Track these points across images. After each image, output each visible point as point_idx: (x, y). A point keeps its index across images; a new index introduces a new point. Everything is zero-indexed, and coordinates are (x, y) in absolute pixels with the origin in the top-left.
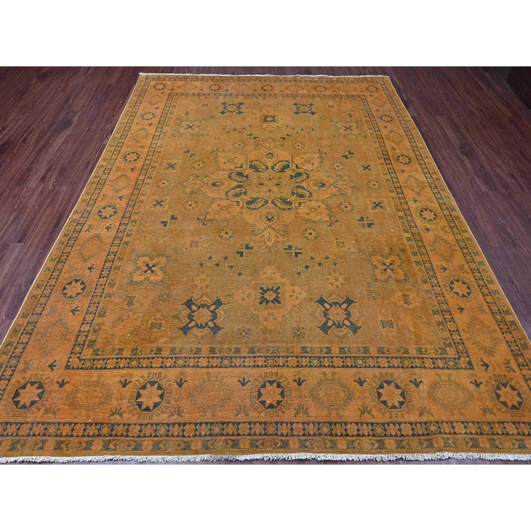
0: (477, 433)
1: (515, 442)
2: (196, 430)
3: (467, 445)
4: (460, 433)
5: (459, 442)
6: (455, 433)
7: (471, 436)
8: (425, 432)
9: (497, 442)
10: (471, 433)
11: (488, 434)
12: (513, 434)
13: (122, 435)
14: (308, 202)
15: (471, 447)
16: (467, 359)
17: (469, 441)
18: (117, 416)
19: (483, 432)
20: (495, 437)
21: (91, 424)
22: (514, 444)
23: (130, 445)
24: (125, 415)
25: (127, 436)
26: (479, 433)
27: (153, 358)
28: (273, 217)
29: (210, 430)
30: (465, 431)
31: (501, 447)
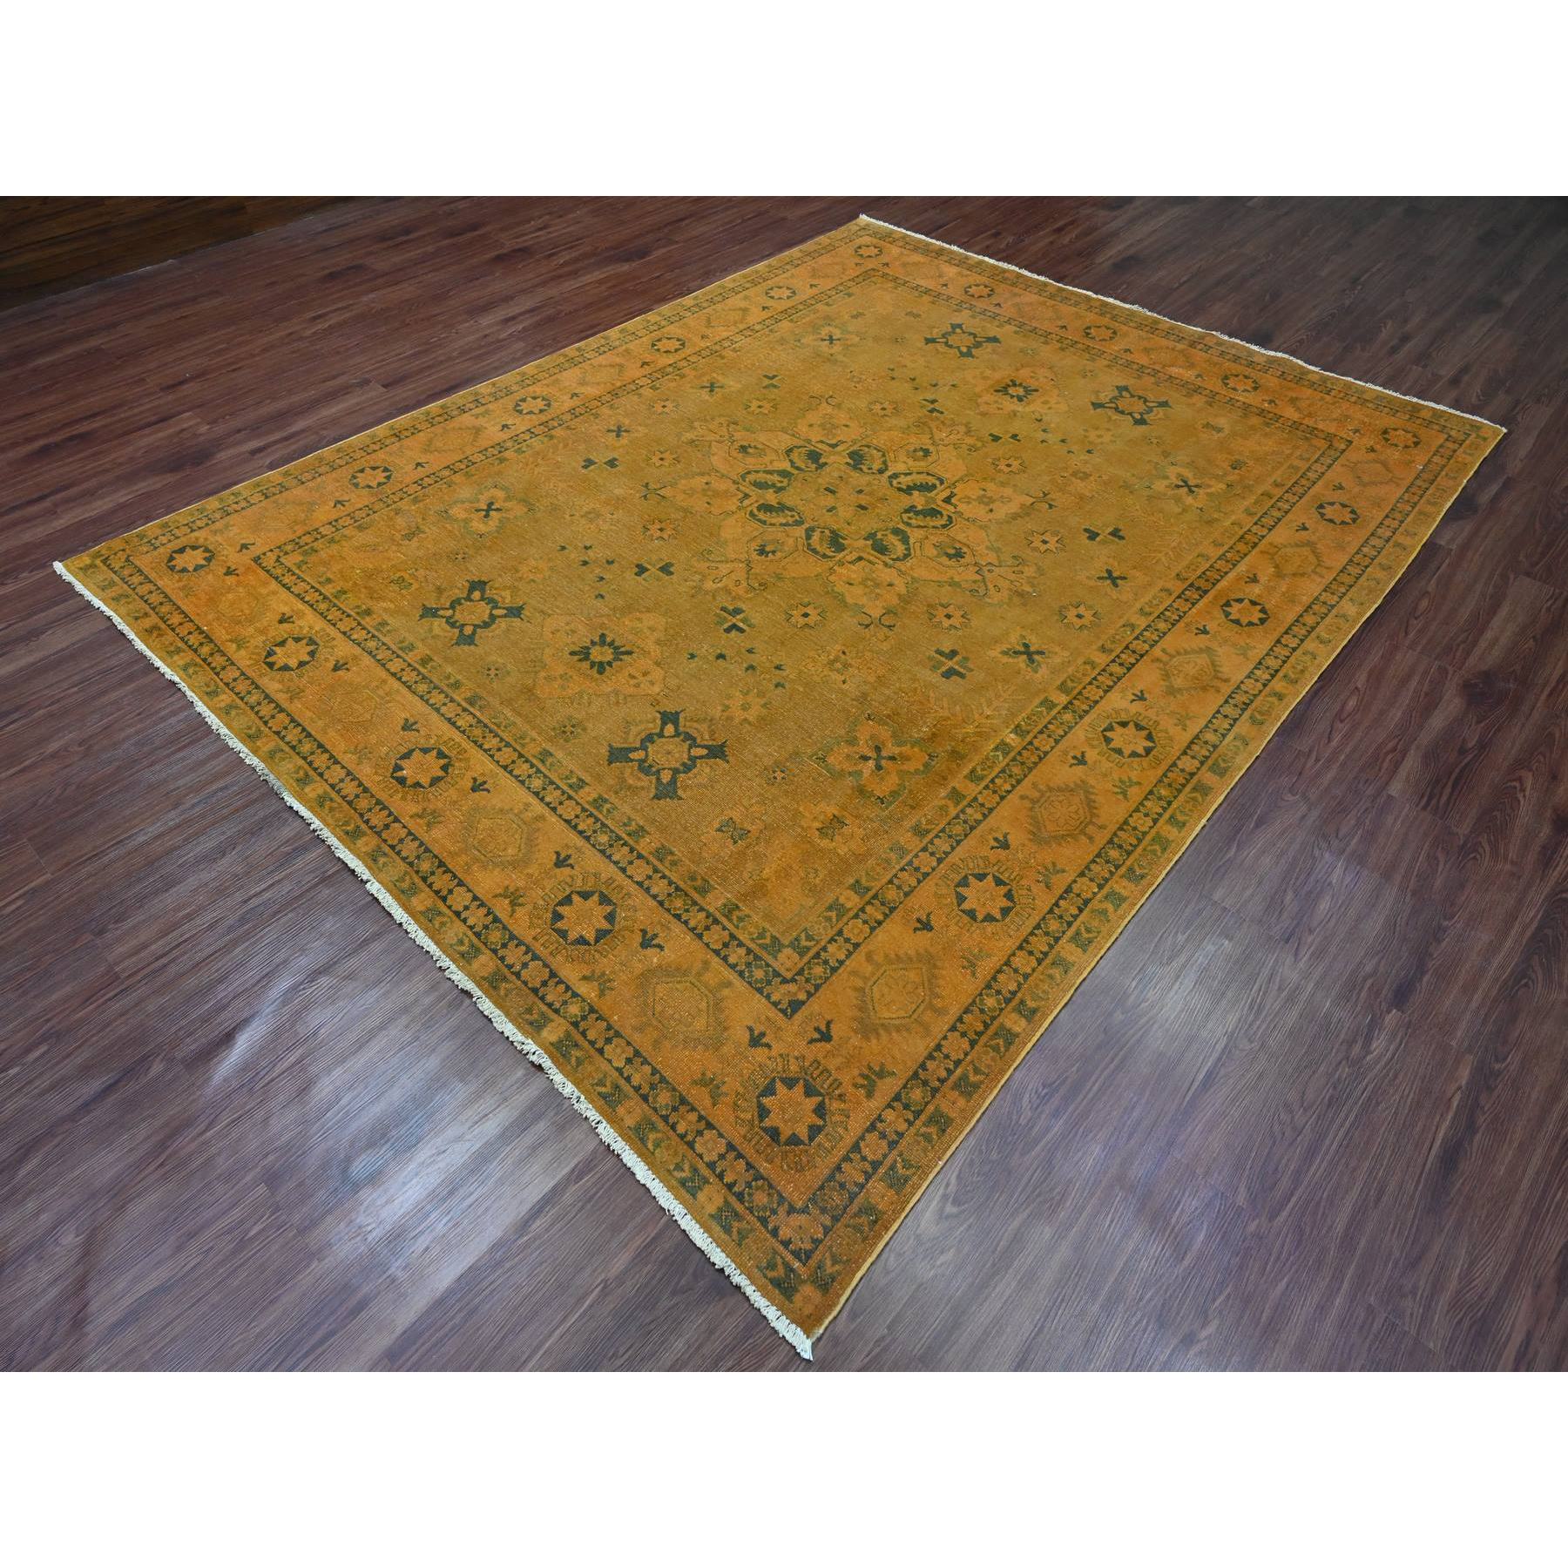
0: (637, 1089)
1: (686, 1167)
2: (286, 728)
3: (597, 1084)
4: (610, 1061)
5: (590, 1068)
6: (601, 1051)
7: (622, 1082)
8: (557, 1005)
9: (652, 1136)
10: (628, 1079)
11: (655, 1110)
12: (701, 1156)
13: (213, 669)
14: (881, 566)
15: (599, 1094)
16: (802, 996)
17: (608, 1084)
18: (234, 645)
19: (651, 1099)
20: (661, 1125)
21: (202, 632)
22: (678, 1167)
23: (208, 686)
24: (243, 652)
25: (217, 674)
26: (642, 1091)
27: (349, 616)
28: (773, 552)
29: (300, 741)
30: (621, 1065)
31: (650, 1146)
